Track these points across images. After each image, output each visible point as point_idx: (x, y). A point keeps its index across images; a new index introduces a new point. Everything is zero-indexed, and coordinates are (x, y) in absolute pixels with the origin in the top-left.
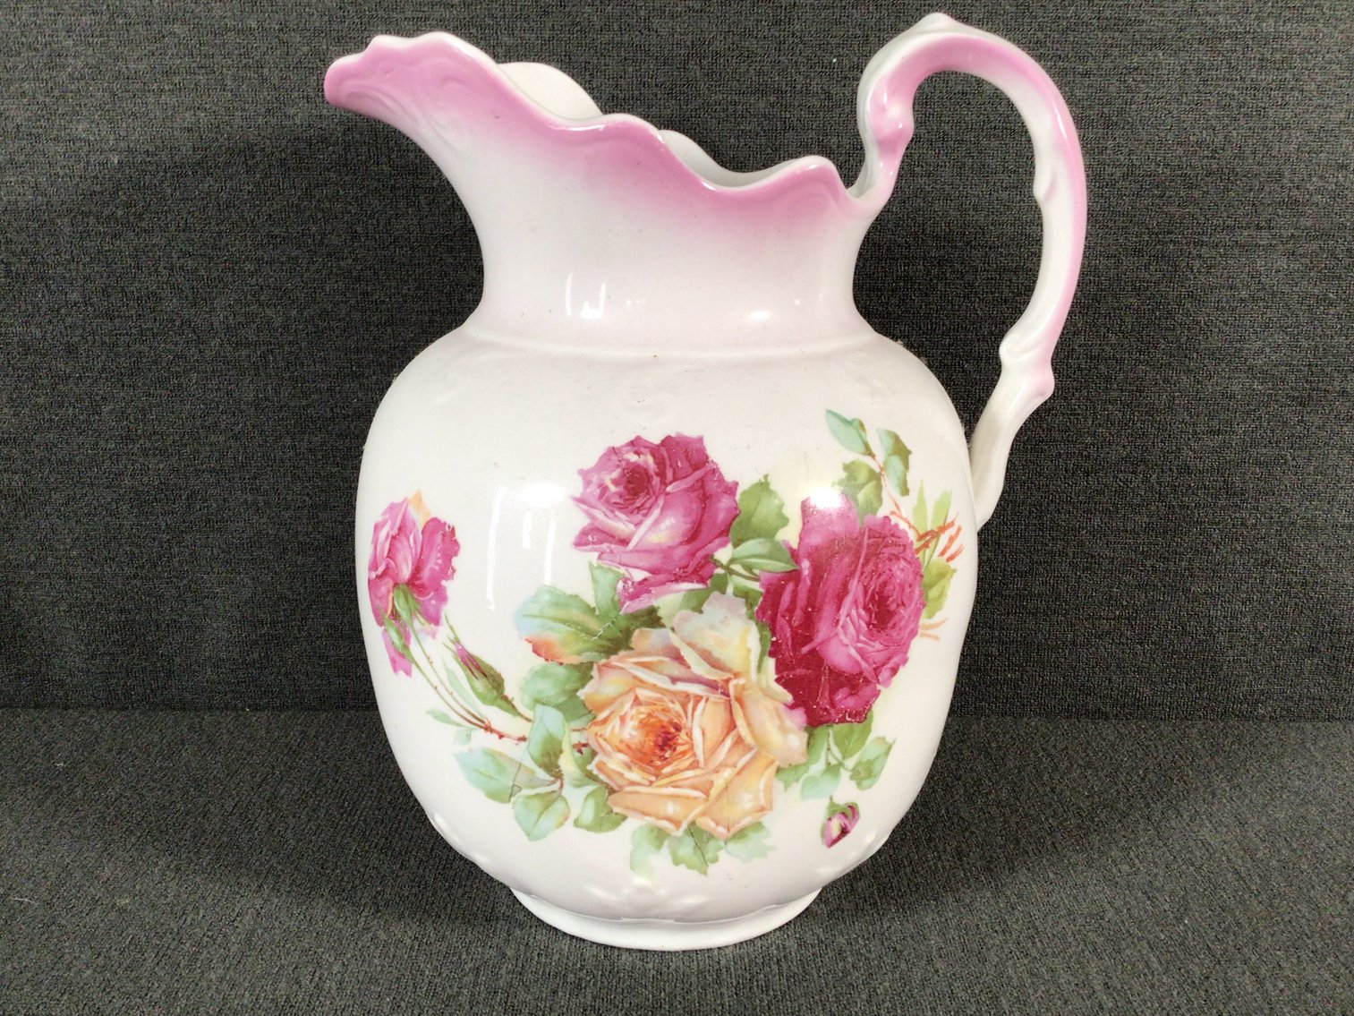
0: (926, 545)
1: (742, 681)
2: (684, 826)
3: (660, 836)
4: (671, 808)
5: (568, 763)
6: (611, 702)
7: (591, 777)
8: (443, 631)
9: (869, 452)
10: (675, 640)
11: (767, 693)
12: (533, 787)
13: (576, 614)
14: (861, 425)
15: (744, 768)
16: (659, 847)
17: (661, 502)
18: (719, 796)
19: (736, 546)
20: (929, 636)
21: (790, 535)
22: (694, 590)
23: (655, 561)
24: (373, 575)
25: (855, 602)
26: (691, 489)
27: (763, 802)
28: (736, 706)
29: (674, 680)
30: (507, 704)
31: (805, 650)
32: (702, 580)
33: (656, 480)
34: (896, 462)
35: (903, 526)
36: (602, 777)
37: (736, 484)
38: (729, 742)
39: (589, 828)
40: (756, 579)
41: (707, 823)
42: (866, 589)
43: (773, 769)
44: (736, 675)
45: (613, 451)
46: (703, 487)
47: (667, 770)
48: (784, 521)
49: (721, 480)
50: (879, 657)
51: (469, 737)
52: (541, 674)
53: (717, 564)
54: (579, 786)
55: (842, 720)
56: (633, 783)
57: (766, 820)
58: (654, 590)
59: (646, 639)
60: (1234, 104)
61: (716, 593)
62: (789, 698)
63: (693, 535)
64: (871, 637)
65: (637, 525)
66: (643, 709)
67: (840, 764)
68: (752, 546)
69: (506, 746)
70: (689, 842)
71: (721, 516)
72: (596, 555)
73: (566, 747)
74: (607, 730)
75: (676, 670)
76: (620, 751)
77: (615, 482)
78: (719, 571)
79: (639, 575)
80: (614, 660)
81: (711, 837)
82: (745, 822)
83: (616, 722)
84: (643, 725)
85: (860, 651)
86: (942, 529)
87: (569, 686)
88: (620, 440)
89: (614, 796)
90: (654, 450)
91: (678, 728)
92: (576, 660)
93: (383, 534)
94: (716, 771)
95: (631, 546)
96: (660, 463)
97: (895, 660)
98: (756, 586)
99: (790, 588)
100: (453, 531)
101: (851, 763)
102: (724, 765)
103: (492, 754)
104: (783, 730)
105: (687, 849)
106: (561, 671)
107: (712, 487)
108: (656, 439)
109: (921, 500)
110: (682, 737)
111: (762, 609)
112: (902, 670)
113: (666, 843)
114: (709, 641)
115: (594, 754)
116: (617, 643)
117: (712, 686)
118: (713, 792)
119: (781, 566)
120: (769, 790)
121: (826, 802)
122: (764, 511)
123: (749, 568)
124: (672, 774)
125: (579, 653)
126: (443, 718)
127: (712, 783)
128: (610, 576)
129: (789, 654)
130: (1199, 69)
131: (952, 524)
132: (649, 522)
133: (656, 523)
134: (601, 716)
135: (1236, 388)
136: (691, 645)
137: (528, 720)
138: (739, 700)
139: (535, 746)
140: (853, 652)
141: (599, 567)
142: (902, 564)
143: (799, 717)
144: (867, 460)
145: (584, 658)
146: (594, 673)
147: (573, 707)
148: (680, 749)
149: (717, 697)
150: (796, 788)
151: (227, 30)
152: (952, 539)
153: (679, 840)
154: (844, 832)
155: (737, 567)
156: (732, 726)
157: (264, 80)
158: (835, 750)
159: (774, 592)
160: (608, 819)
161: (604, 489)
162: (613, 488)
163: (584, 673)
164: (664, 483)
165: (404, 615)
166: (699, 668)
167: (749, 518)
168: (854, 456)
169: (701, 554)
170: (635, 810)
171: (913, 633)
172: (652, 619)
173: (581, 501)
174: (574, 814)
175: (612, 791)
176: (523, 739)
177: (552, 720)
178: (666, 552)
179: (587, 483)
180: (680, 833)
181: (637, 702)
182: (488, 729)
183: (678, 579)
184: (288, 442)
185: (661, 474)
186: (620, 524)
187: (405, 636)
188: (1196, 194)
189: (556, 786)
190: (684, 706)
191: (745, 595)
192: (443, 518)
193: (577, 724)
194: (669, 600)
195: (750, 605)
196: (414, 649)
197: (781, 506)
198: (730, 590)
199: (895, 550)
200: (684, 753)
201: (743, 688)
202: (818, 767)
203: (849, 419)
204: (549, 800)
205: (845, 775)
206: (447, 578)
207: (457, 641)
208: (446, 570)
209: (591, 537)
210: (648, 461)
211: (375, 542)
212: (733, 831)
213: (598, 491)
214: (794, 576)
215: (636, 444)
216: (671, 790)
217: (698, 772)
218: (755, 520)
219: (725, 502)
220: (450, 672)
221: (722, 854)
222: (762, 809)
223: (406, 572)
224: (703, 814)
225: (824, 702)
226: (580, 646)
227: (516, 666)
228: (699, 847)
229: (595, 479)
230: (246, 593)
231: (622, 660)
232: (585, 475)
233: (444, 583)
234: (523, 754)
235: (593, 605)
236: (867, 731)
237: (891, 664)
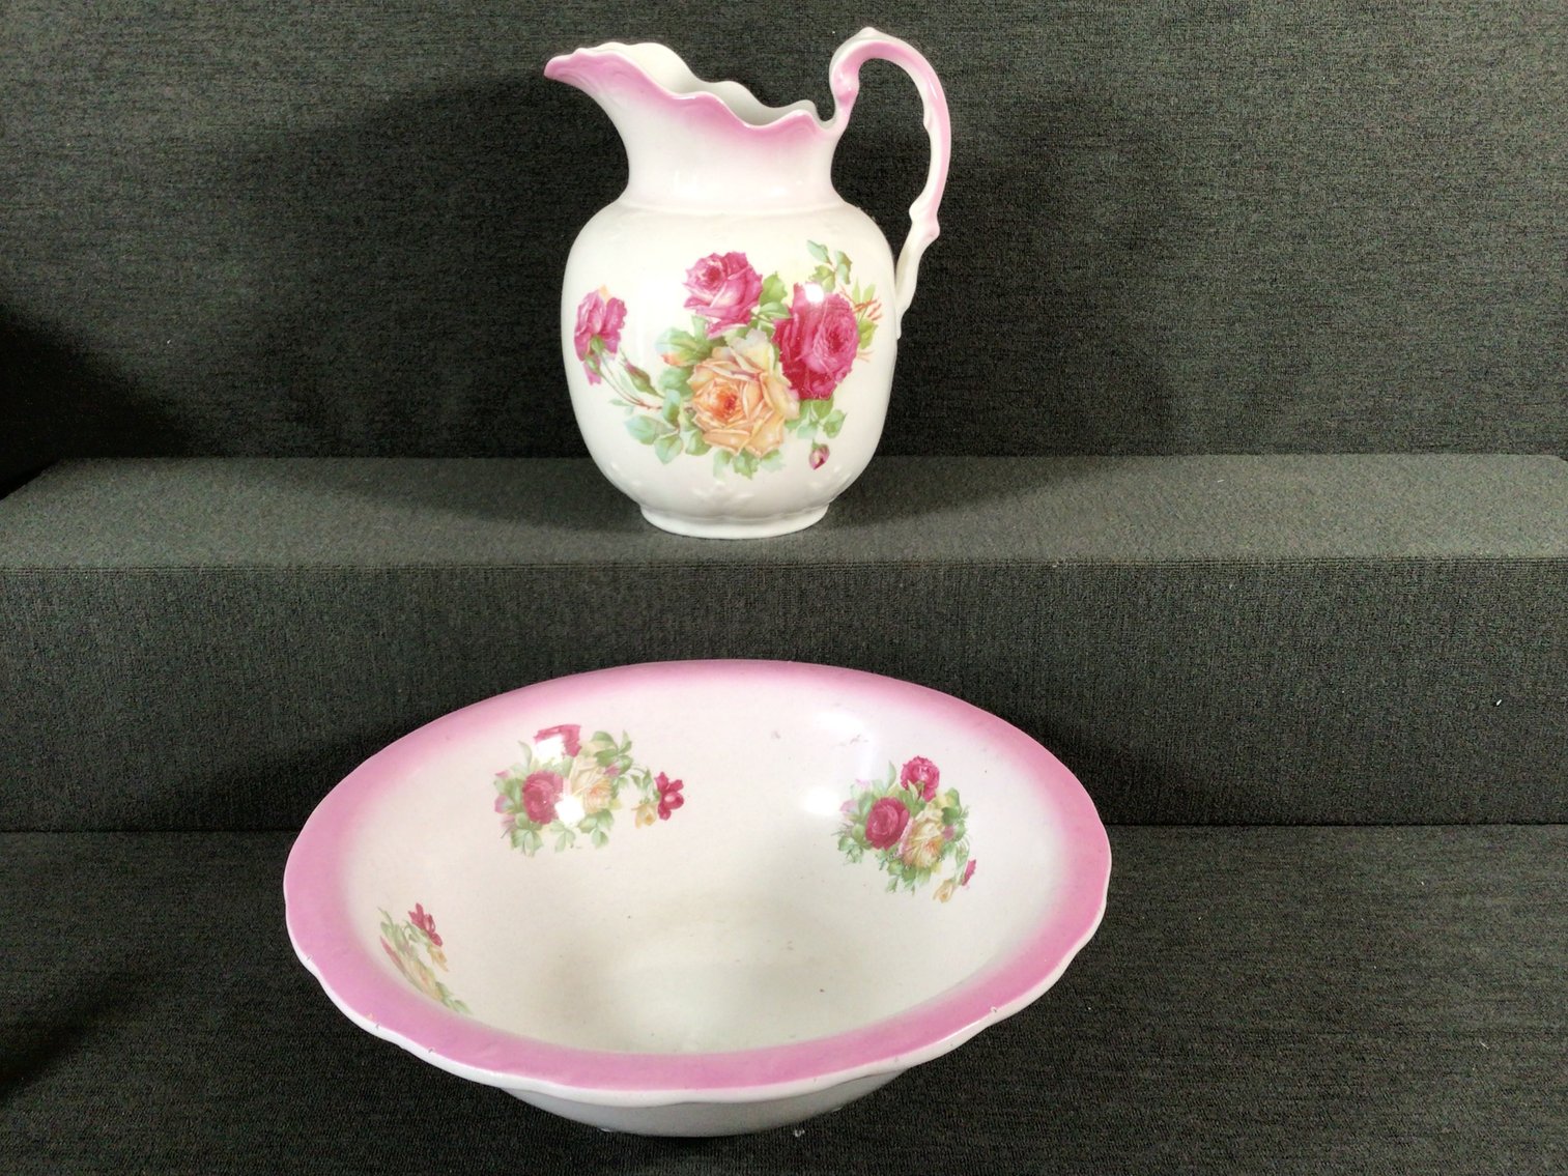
0: (860, 310)
1: (766, 374)
2: (740, 450)
3: (728, 456)
4: (733, 441)
5: (682, 419)
6: (702, 386)
7: (694, 425)
8: (619, 356)
9: (829, 261)
10: (733, 353)
11: (778, 380)
12: (665, 433)
13: (686, 341)
14: (826, 248)
15: (768, 420)
16: (728, 462)
17: (726, 284)
18: (757, 435)
19: (762, 305)
20: (863, 359)
21: (788, 301)
22: (741, 328)
23: (723, 313)
24: (578, 334)
25: (822, 336)
26: (740, 278)
27: (778, 438)
28: (764, 387)
29: (733, 373)
30: (652, 391)
31: (797, 359)
32: (745, 322)
33: (723, 274)
34: (844, 268)
35: (846, 299)
36: (699, 425)
37: (761, 276)
38: (761, 405)
39: (693, 453)
40: (771, 322)
41: (751, 449)
42: (827, 330)
43: (783, 420)
44: (764, 371)
45: (703, 260)
46: (746, 277)
47: (731, 420)
48: (785, 294)
49: (754, 274)
50: (836, 366)
51: (632, 410)
52: (668, 373)
53: (753, 315)
54: (688, 430)
55: (817, 398)
56: (714, 428)
57: (781, 448)
58: (723, 327)
59: (720, 352)
60: (1081, 57)
61: (752, 329)
62: (790, 384)
63: (741, 301)
64: (830, 355)
65: (715, 295)
66: (719, 388)
67: (817, 422)
68: (769, 306)
69: (651, 413)
70: (743, 459)
71: (754, 291)
72: (694, 311)
73: (681, 410)
74: (701, 400)
75: (734, 368)
76: (707, 410)
77: (704, 275)
78: (754, 318)
79: (715, 320)
80: (704, 363)
81: (753, 457)
82: (770, 448)
83: (705, 396)
84: (720, 397)
85: (825, 362)
86: (869, 303)
87: (683, 378)
88: (706, 254)
89: (706, 435)
90: (722, 260)
91: (735, 398)
92: (686, 364)
93: (584, 311)
94: (755, 421)
95: (711, 306)
96: (725, 265)
97: (844, 369)
98: (772, 326)
99: (788, 327)
100: (623, 304)
101: (823, 421)
102: (758, 417)
103: (644, 418)
104: (788, 401)
105: (741, 464)
106: (679, 370)
107: (750, 277)
108: (722, 253)
109: (857, 287)
110: (738, 403)
111: (775, 338)
112: (848, 376)
113: (731, 460)
114: (750, 353)
115: (695, 413)
116: (706, 355)
117: (752, 376)
118: (754, 432)
119: (784, 316)
120: (781, 433)
121: (811, 442)
122: (775, 289)
123: (768, 317)
124: (733, 422)
125: (687, 361)
126: (619, 403)
127: (753, 427)
128: (702, 321)
129: (789, 361)
130: (1059, 35)
131: (876, 301)
132: (720, 293)
133: (723, 294)
134: (699, 393)
135: (1089, 239)
136: (741, 355)
137: (662, 397)
138: (765, 384)
139: (666, 411)
140: (822, 362)
141: (696, 317)
142: (846, 319)
143: (794, 395)
144: (828, 265)
145: (689, 363)
146: (695, 370)
147: (685, 389)
148: (737, 409)
149: (754, 382)
150: (795, 432)
151: (458, 16)
152: (875, 310)
153: (737, 458)
154: (822, 461)
155: (762, 316)
156: (761, 397)
157: (481, 48)
158: (815, 414)
159: (781, 328)
160: (702, 448)
161: (698, 279)
162: (703, 279)
163: (689, 370)
164: (727, 275)
165: (597, 350)
166: (745, 367)
167: (768, 292)
168: (821, 263)
169: (745, 310)
170: (715, 442)
171: (854, 356)
172: (722, 342)
173: (687, 284)
174: (686, 446)
175: (704, 432)
176: (660, 408)
177: (674, 396)
178: (728, 309)
179: (690, 276)
180: (738, 454)
181: (716, 385)
182: (642, 405)
183: (734, 322)
184: (494, 280)
185: (725, 271)
186: (706, 295)
187: (597, 362)
188: (1060, 114)
189: (676, 432)
190: (738, 387)
191: (766, 329)
192: (618, 297)
193: (686, 398)
194: (731, 332)
195: (769, 335)
196: (603, 368)
197: (783, 287)
198: (759, 327)
199: (842, 311)
200: (739, 411)
201: (767, 377)
202: (806, 422)
203: (819, 244)
204: (673, 440)
205: (820, 428)
206: (620, 327)
207: (626, 360)
208: (620, 324)
209: (693, 302)
210: (719, 265)
211: (579, 315)
212: (765, 453)
213: (695, 280)
214: (791, 321)
215: (713, 257)
216: (733, 431)
217: (746, 421)
218: (771, 293)
219: (756, 285)
220: (623, 378)
221: (759, 467)
222: (778, 443)
223: (598, 327)
224: (750, 444)
225: (807, 386)
226: (687, 357)
227: (656, 370)
228: (748, 463)
229: (694, 275)
230: (469, 381)
231: (708, 363)
232: (689, 272)
233: (619, 331)
234: (660, 416)
235: (693, 335)
236: (831, 406)
237: (842, 371)
